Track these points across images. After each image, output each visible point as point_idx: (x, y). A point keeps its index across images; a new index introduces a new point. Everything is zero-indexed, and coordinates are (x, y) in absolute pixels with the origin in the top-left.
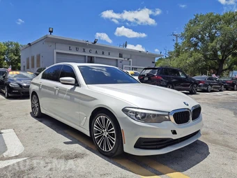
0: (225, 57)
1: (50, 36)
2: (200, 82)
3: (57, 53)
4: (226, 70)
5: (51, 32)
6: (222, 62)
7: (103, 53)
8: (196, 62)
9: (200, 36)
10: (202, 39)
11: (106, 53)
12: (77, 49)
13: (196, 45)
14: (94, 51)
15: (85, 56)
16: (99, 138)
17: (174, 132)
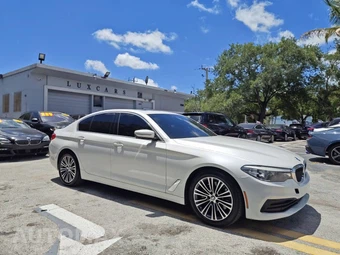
0: (267, 99)
1: (41, 66)
2: (248, 131)
3: (49, 90)
4: (268, 115)
5: (41, 60)
6: (264, 104)
7: (116, 92)
8: (235, 105)
9: (237, 71)
10: (240, 77)
11: (120, 91)
12: (79, 86)
13: (232, 83)
14: (103, 88)
15: (90, 95)
16: (203, 206)
17: (297, 191)
